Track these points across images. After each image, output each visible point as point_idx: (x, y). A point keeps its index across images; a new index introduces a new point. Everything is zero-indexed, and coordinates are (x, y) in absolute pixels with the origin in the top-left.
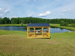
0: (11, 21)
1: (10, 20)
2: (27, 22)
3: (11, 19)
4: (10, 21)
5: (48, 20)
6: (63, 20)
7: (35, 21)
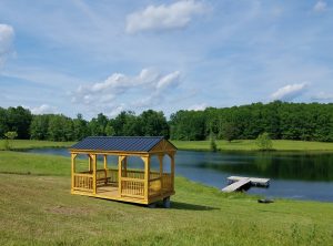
0: (172, 127)
1: (165, 123)
2: (246, 131)
3: (172, 116)
4: (168, 128)
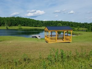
5: (42, 22)
6: (59, 22)
7: (25, 23)
